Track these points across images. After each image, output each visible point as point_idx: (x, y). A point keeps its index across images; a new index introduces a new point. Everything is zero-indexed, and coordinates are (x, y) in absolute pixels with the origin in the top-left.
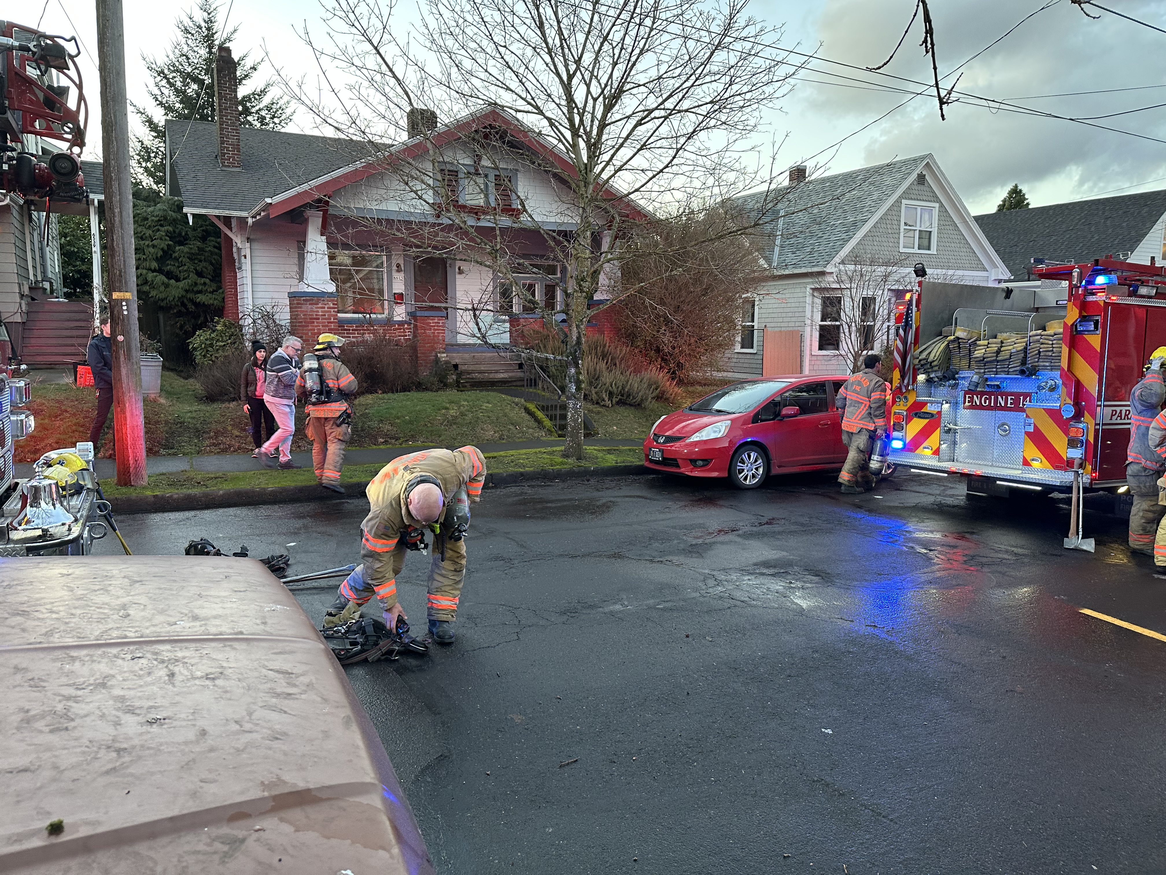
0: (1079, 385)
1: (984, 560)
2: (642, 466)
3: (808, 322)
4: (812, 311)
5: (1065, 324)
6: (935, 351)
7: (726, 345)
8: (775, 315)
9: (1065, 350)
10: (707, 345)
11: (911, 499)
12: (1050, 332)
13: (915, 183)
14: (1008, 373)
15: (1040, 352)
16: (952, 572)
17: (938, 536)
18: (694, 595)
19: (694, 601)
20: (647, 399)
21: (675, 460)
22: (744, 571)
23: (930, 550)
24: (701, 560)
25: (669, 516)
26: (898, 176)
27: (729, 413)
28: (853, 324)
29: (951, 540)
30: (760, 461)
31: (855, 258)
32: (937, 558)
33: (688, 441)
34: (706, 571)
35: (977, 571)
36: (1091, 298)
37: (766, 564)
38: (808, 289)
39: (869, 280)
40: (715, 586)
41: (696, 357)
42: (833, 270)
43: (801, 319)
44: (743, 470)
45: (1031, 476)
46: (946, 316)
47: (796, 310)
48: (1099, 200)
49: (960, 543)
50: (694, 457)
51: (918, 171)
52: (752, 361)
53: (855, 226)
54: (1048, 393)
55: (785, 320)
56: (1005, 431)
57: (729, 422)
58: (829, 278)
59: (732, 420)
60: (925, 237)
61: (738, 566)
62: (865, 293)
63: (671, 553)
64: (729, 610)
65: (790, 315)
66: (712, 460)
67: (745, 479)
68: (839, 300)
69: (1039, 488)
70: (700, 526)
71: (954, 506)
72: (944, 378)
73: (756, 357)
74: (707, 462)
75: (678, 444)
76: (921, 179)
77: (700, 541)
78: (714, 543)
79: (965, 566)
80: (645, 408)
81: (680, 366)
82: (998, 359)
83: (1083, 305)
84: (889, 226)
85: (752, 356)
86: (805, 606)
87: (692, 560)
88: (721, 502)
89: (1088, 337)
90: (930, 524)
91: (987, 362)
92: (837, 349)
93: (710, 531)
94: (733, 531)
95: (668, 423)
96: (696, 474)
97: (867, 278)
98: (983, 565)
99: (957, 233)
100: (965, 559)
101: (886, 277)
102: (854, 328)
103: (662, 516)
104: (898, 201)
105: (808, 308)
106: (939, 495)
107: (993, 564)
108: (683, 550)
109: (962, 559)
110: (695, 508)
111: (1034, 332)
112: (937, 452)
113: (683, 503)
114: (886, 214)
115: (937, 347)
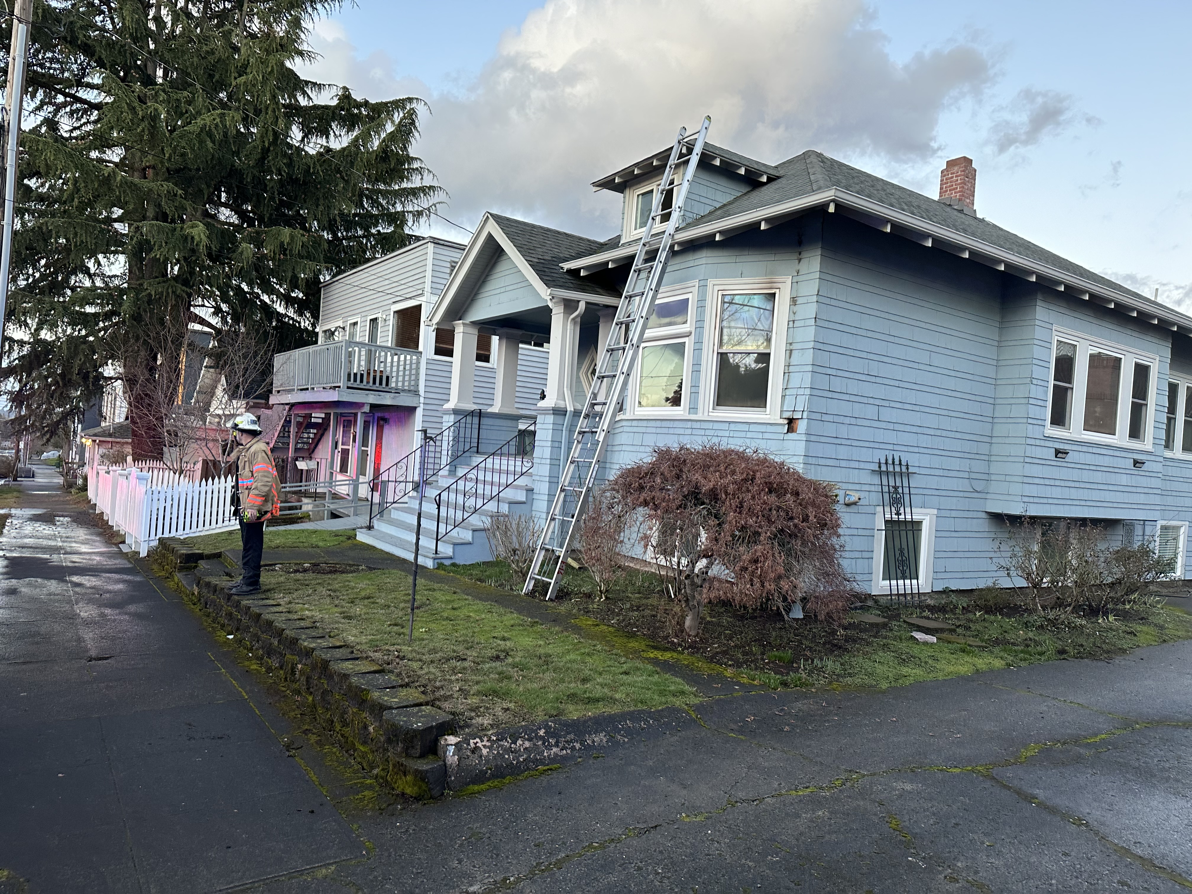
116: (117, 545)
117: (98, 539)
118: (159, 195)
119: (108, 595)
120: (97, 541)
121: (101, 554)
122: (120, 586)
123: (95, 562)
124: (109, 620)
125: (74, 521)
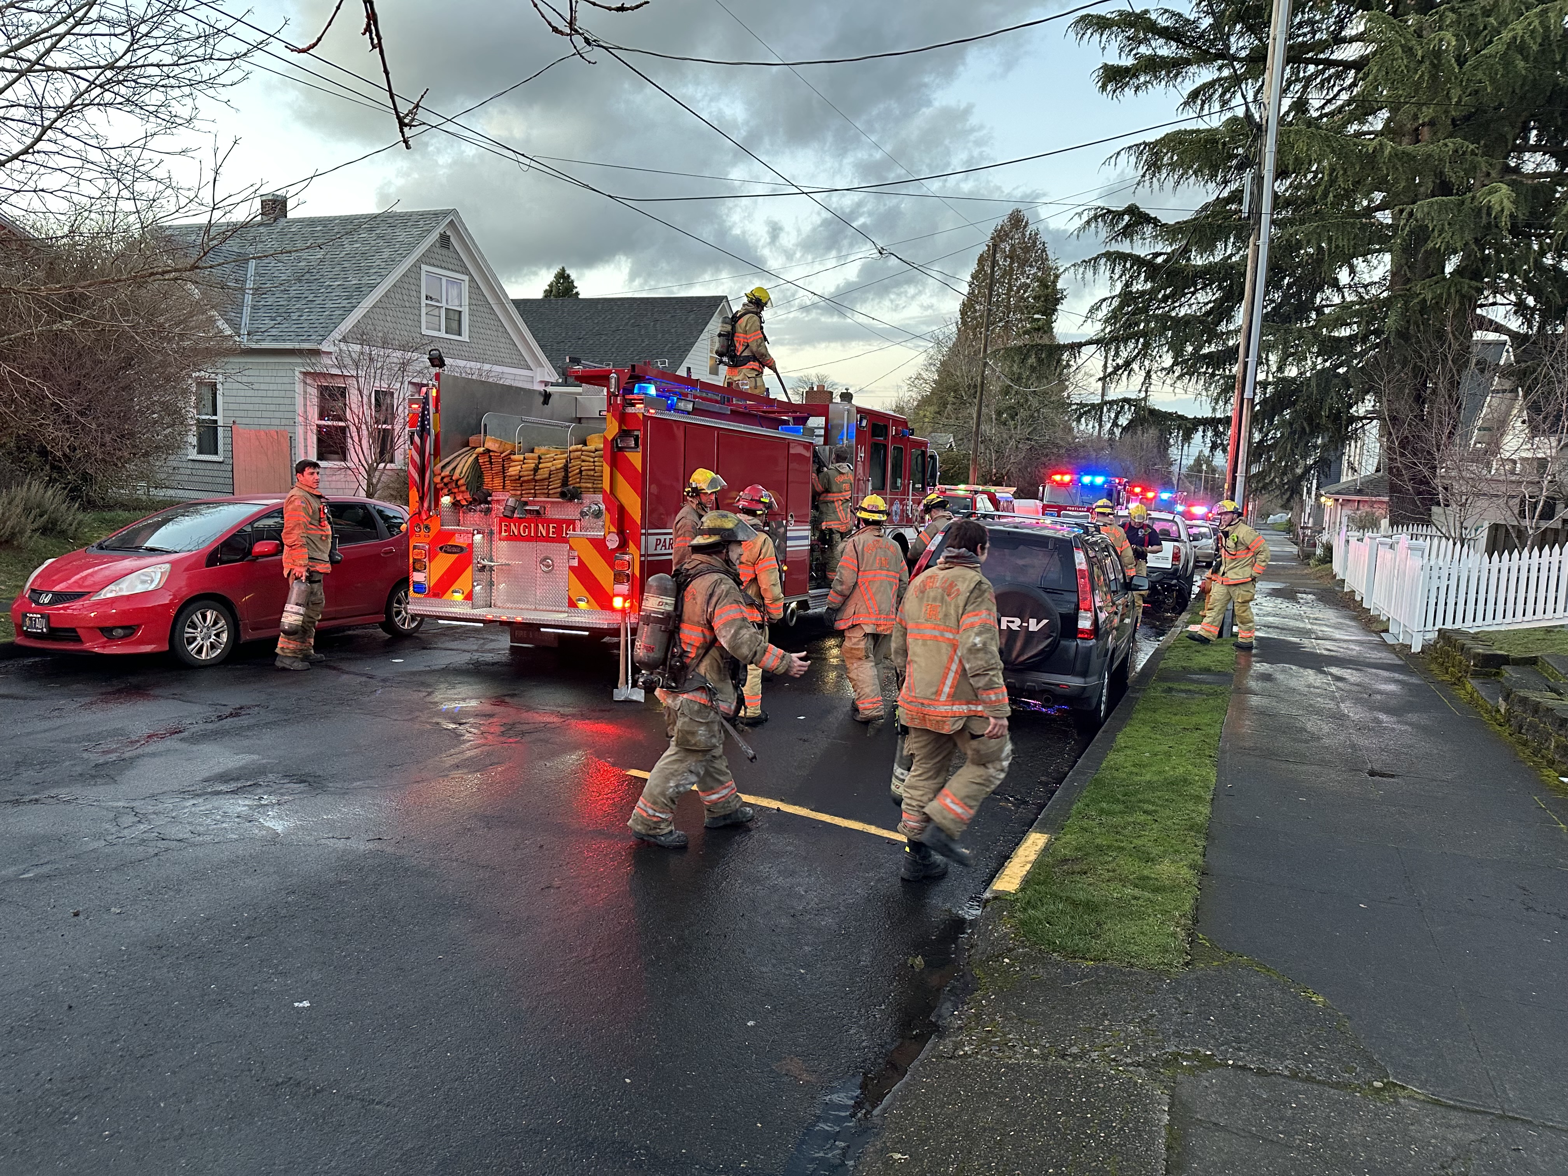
0: (622, 510)
1: (525, 727)
2: (11, 644)
3: (299, 419)
4: (305, 405)
5: (605, 438)
6: (460, 466)
7: (168, 448)
8: (251, 407)
9: (607, 469)
10: (134, 446)
11: (441, 658)
12: (591, 447)
13: (438, 245)
14: (548, 495)
15: (581, 471)
16: (487, 748)
17: (473, 703)
18: (95, 845)
19: (93, 855)
20: (22, 532)
21: (73, 630)
22: (184, 793)
23: (460, 724)
24: (112, 787)
25: (59, 722)
26: (415, 232)
27: (168, 552)
28: (364, 427)
29: (488, 708)
30: (222, 622)
31: (360, 335)
32: (470, 734)
33: (95, 598)
34: (121, 804)
35: (516, 742)
36: (630, 410)
37: (224, 778)
38: (297, 373)
39: (382, 368)
40: (134, 824)
41: (116, 465)
42: (332, 349)
43: (290, 415)
44: (195, 639)
45: (577, 619)
46: (473, 422)
47: (281, 401)
48: (648, 299)
49: (498, 709)
50: (108, 624)
51: (440, 230)
52: (216, 474)
53: (361, 291)
54: (592, 520)
55: (265, 414)
56: (548, 566)
57: (168, 566)
58: (326, 360)
59: (173, 563)
60: (454, 320)
61: (176, 787)
62: (377, 384)
63: (56, 784)
64: (156, 858)
65: (273, 408)
66: (139, 626)
67: (200, 651)
68: (343, 392)
69: (587, 633)
70: (116, 733)
71: (493, 664)
72: (475, 501)
73: (223, 467)
74: (130, 629)
75: (77, 604)
76: (444, 240)
77: (113, 757)
78: (138, 757)
79: (503, 739)
80: (19, 548)
81: (86, 478)
82: (537, 478)
83: (623, 418)
84: (405, 298)
85: (216, 467)
86: (279, 829)
87: (95, 789)
88: (157, 691)
89: (630, 455)
90: (464, 690)
91: (524, 482)
92: (344, 459)
93: (134, 738)
94: (172, 734)
95: (58, 571)
96: (114, 650)
97: (379, 365)
98: (523, 733)
99: (493, 317)
100: (503, 729)
101: (404, 366)
102: (365, 433)
103: (47, 724)
104: (417, 266)
105: (299, 400)
106: (477, 651)
107: (536, 730)
108: (81, 775)
109: (498, 730)
110: (111, 705)
111: (574, 447)
112: (469, 597)
113: (88, 700)
114: (400, 280)
115: (463, 461)
116: (1378, 633)
117: (1353, 624)
118: (1440, 160)
119: (1379, 697)
120: (1352, 627)
121: (1360, 643)
122: (1392, 687)
123: (1354, 653)
124: (1385, 728)
125: (1319, 600)
